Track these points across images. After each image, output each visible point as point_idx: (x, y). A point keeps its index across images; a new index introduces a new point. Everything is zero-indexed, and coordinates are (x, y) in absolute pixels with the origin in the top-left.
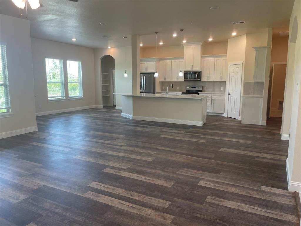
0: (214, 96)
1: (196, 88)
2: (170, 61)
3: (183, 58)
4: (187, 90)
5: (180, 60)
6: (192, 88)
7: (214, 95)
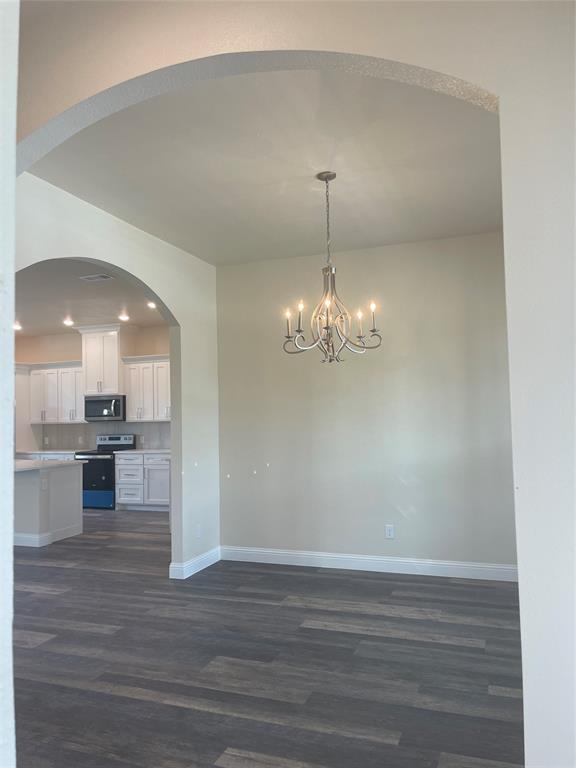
0: (148, 459)
1: (119, 439)
2: (54, 371)
3: (79, 364)
4: (99, 446)
5: (76, 369)
6: (110, 439)
7: (148, 456)
